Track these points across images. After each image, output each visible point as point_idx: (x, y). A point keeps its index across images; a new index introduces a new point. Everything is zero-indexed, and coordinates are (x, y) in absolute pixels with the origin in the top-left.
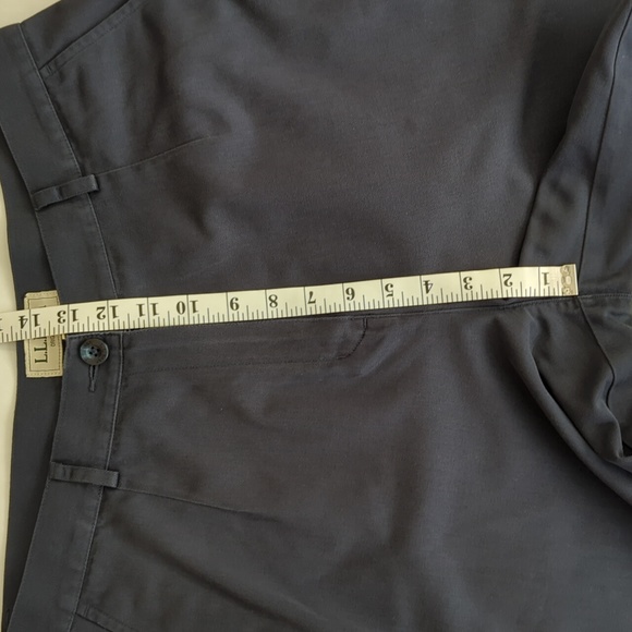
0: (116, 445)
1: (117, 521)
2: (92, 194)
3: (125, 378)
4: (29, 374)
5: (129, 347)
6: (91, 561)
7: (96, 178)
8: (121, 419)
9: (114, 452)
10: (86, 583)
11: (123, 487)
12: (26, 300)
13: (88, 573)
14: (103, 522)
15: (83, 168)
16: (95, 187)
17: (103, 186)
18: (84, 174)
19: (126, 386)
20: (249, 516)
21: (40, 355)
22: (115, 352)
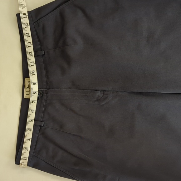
0: (44, 116)
1: (43, 134)
2: (43, 55)
3: (46, 101)
4: (25, 97)
5: (48, 93)
6: (37, 143)
7: (44, 52)
8: (45, 110)
9: (43, 118)
10: (35, 148)
11: (45, 126)
12: (25, 80)
13: (36, 146)
14: (40, 134)
15: (41, 49)
16: (44, 54)
17: (45, 53)
18: (41, 50)
19: (46, 102)
20: (74, 135)
21: (28, 93)
22: (44, 94)
